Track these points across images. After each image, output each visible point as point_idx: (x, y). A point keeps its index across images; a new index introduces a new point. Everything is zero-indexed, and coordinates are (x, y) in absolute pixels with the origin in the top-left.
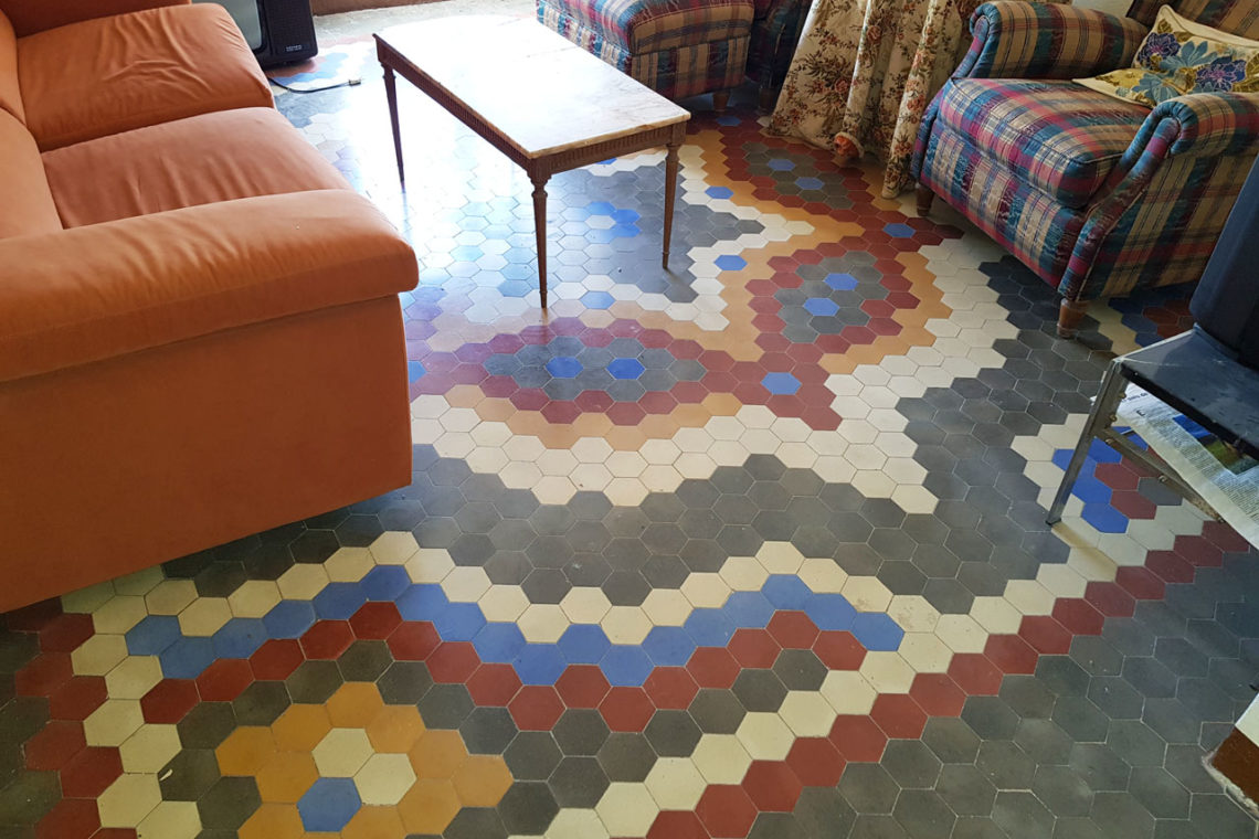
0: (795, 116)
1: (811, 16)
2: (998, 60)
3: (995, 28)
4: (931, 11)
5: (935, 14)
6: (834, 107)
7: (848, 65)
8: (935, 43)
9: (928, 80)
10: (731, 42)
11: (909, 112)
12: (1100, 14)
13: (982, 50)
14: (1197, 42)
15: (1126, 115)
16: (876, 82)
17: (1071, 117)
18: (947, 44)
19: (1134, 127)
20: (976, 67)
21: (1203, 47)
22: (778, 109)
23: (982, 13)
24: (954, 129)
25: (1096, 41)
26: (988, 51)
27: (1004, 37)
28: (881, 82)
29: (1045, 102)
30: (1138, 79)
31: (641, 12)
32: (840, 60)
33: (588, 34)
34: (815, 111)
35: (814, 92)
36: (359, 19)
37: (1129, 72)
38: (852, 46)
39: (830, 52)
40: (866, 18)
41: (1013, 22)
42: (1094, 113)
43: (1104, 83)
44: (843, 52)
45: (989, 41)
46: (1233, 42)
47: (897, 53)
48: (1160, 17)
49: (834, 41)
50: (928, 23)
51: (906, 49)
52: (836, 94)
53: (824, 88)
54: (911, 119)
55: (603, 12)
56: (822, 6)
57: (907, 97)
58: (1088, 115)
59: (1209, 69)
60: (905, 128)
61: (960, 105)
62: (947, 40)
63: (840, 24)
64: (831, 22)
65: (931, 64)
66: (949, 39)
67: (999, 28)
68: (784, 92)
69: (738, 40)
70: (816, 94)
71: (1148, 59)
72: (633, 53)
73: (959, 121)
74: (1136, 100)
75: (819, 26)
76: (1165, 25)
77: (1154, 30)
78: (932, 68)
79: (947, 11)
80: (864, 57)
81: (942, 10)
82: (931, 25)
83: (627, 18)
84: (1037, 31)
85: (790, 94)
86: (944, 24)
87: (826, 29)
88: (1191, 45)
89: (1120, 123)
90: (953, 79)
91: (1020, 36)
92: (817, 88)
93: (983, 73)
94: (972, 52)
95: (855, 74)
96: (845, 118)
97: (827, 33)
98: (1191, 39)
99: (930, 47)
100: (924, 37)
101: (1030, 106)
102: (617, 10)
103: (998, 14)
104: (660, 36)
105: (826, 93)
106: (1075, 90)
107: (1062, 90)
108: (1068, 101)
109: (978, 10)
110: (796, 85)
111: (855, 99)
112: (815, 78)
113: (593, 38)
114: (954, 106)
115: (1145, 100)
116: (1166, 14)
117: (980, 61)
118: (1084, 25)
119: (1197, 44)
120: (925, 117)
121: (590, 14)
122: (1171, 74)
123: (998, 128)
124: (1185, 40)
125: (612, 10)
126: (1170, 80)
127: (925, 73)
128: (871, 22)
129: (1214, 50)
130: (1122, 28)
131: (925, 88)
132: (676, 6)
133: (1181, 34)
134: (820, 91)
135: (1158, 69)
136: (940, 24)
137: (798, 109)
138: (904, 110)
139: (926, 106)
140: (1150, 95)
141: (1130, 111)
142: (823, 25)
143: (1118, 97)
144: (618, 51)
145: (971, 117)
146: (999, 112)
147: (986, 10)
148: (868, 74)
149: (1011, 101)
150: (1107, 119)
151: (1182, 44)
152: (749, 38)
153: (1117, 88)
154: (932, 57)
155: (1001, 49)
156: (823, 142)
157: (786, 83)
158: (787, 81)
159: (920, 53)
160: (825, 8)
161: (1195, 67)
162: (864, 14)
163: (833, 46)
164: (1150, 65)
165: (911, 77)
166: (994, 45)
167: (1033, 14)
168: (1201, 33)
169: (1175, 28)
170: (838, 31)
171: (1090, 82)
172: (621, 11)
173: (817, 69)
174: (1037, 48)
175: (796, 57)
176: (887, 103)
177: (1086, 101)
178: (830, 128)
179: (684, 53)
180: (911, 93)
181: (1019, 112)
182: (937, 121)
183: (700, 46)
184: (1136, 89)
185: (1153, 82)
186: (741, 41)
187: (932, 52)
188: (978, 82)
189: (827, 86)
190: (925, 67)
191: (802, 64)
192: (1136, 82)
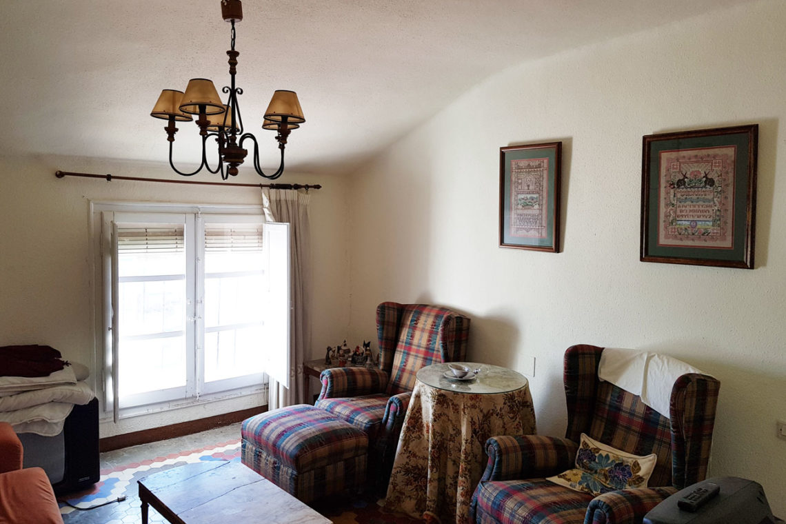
0: (399, 499)
1: (400, 443)
2: (504, 470)
3: (498, 453)
4: (464, 442)
5: (466, 443)
6: (420, 494)
7: (424, 469)
8: (469, 458)
9: (469, 480)
10: (357, 458)
11: (462, 499)
12: (551, 439)
13: (494, 464)
14: (604, 454)
15: (578, 501)
16: (441, 480)
17: (549, 507)
18: (476, 458)
19: (583, 509)
20: (493, 474)
21: (607, 457)
22: (388, 496)
23: (490, 444)
24: (488, 513)
25: (552, 454)
26: (497, 465)
27: (504, 457)
28: (445, 479)
29: (533, 497)
30: (580, 476)
31: (303, 449)
32: (420, 467)
33: (272, 461)
34: (410, 496)
35: (407, 485)
36: (130, 453)
37: (575, 471)
38: (426, 459)
39: (413, 462)
40: (430, 445)
41: (506, 448)
42: (561, 502)
43: (562, 480)
44: (421, 461)
45: (497, 460)
46: (621, 454)
47: (450, 464)
48: (582, 440)
49: (415, 455)
50: (463, 448)
51: (454, 461)
52: (420, 486)
53: (413, 483)
54: (463, 503)
55: (281, 449)
56: (405, 437)
57: (460, 490)
58: (558, 504)
59: (613, 469)
60: (462, 508)
61: (488, 499)
62: (475, 456)
63: (417, 447)
64: (412, 445)
65: (470, 471)
66: (477, 455)
67: (500, 451)
68: (390, 486)
69: (361, 457)
70: (409, 486)
71: (582, 463)
72: (299, 473)
73: (490, 509)
74: (582, 490)
75: (405, 448)
76: (585, 444)
77: (581, 447)
78: (471, 473)
79: (472, 441)
80: (432, 467)
81: (469, 441)
82: (465, 449)
83: (296, 452)
84: (521, 453)
85: (394, 487)
86: (472, 447)
87: (409, 449)
88: (601, 455)
89: (576, 508)
90: (482, 483)
91: (512, 455)
92: (408, 483)
93: (498, 477)
94: (489, 465)
95: (429, 477)
96: (427, 502)
97: (410, 451)
98: (601, 452)
99: (468, 462)
100: (463, 456)
101: (527, 500)
102: (289, 448)
103: (498, 445)
104: (315, 460)
105: (415, 485)
106: (548, 486)
107: (541, 487)
108: (545, 495)
109: (488, 441)
110: (397, 482)
111: (431, 491)
112: (407, 477)
113: (275, 463)
114: (485, 500)
115: (586, 490)
116: (584, 438)
117: (494, 470)
118: (544, 446)
119: (604, 455)
120: (471, 504)
121: (274, 450)
122: (596, 472)
123: (511, 514)
124: (598, 452)
125: (286, 448)
126: (597, 476)
127: (467, 476)
128: (433, 448)
129: (613, 459)
130: (564, 446)
131: (468, 485)
132: (324, 443)
133: (595, 449)
134: (411, 484)
135: (589, 469)
136: (470, 449)
137: (399, 495)
138: (460, 498)
139: (471, 497)
140: (588, 486)
141: (579, 498)
142: (408, 447)
143: (571, 488)
144: (290, 471)
145: (496, 507)
146: (510, 504)
147: (492, 442)
148: (436, 476)
149: (515, 497)
150: (568, 506)
151: (597, 455)
152: (367, 455)
153: (570, 483)
154: (469, 467)
155: (504, 464)
156: (416, 515)
157: (391, 481)
158: (391, 480)
159: (462, 465)
160: (407, 438)
161: (607, 468)
162: (428, 440)
163: (415, 459)
164: (584, 466)
165: (460, 478)
166: (500, 462)
167: (517, 444)
168: (605, 449)
169: (591, 446)
170: (416, 450)
171: (555, 479)
172: (292, 448)
173: (407, 471)
174: (523, 462)
175: (395, 465)
176: (450, 491)
177: (555, 494)
178: (419, 507)
179: (330, 468)
180: (461, 488)
181: (520, 504)
182: (478, 507)
183: (339, 463)
184: (580, 483)
185: (588, 478)
186: (362, 457)
187: (468, 464)
188: (496, 484)
189: (415, 481)
190: (467, 473)
191: (398, 469)
192: (579, 478)
